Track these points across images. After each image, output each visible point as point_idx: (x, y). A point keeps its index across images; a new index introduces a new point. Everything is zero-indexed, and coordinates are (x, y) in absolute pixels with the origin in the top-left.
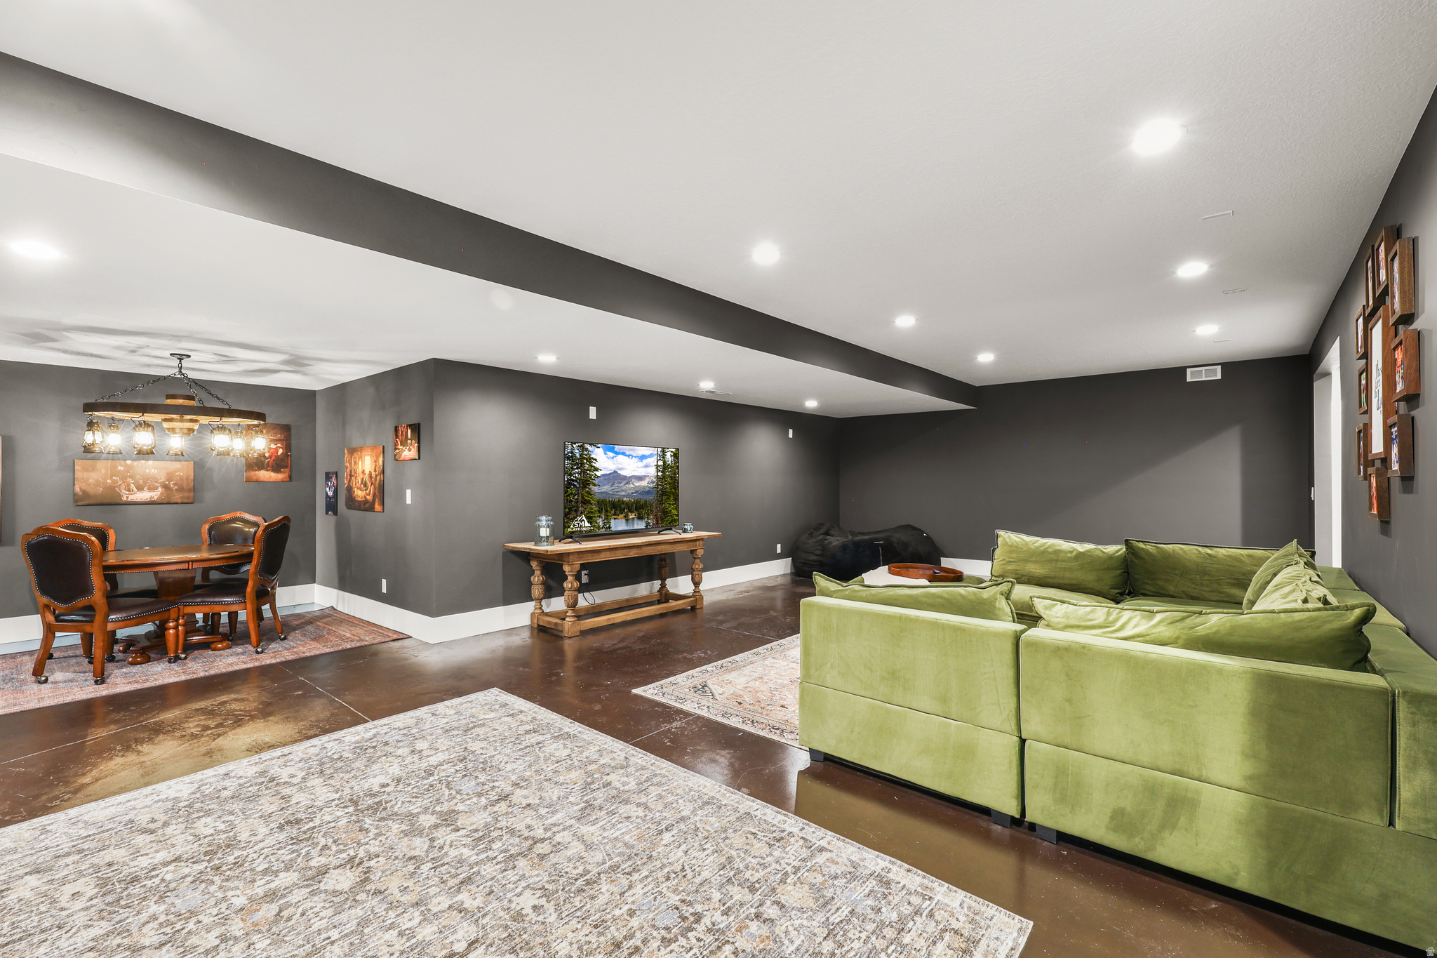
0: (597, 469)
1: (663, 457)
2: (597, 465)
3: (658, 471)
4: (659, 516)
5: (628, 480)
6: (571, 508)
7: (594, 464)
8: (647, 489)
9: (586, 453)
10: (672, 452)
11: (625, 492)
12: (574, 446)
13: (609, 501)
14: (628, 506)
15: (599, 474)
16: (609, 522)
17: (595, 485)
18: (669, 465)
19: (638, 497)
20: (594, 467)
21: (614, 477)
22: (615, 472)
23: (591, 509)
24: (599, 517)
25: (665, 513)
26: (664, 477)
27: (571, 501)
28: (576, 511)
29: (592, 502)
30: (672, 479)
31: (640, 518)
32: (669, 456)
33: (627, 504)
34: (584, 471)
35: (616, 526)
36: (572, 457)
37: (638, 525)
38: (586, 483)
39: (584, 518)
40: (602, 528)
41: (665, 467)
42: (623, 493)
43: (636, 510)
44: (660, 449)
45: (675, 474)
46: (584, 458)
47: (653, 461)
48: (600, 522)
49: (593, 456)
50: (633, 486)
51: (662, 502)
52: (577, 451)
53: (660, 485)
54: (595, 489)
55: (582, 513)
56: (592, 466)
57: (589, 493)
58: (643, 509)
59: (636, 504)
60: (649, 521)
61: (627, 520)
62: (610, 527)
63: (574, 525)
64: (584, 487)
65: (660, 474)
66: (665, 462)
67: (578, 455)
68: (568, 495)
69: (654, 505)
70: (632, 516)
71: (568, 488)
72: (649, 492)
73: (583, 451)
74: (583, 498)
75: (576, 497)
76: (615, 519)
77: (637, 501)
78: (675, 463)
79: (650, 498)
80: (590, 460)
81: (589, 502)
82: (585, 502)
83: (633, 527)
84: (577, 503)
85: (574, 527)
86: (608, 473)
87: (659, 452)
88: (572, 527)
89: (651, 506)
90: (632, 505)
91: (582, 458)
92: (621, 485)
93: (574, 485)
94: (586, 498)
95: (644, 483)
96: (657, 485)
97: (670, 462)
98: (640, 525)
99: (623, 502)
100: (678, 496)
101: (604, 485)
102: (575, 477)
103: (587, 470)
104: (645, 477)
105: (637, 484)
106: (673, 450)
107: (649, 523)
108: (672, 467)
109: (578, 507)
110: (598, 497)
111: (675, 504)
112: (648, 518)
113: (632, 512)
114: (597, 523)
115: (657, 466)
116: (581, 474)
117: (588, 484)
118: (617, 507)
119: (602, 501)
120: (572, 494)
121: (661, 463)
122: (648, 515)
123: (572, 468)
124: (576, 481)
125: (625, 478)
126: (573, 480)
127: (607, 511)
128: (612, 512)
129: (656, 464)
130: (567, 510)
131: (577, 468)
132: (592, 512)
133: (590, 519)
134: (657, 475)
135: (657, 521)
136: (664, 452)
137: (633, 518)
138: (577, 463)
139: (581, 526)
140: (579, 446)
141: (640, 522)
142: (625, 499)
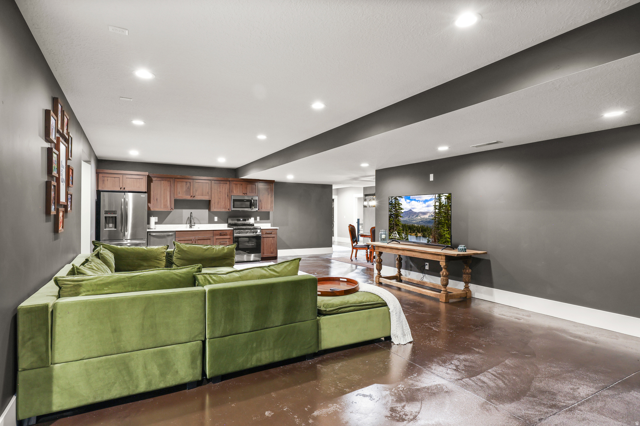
0: (402, 209)
1: (439, 200)
2: (401, 207)
3: (436, 209)
4: (436, 237)
5: (417, 214)
6: (391, 227)
7: (400, 206)
8: (429, 220)
9: (397, 201)
10: (446, 196)
11: (416, 221)
12: (392, 198)
13: (408, 225)
14: (417, 229)
15: (403, 211)
16: (407, 236)
17: (401, 217)
18: (443, 204)
19: (423, 224)
20: (401, 208)
21: (410, 213)
22: (411, 210)
23: (399, 228)
24: (403, 233)
25: (441, 236)
26: (439, 213)
27: (391, 224)
28: (393, 229)
29: (400, 225)
30: (445, 213)
31: (424, 236)
32: (443, 199)
33: (416, 228)
34: (396, 210)
35: (411, 239)
36: (391, 203)
37: (423, 240)
38: (397, 216)
39: (396, 233)
40: (404, 239)
41: (441, 206)
42: (415, 222)
43: (422, 231)
44: (437, 195)
45: (448, 210)
46: (396, 204)
47: (432, 203)
48: (403, 235)
49: (400, 202)
50: (420, 218)
51: (438, 228)
52: (393, 201)
53: (437, 218)
54: (401, 219)
55: (395, 230)
56: (399, 207)
57: (398, 220)
58: (426, 231)
59: (422, 229)
60: (430, 239)
61: (417, 237)
62: (408, 239)
63: (392, 235)
64: (397, 218)
65: (437, 211)
66: (440, 203)
67: (394, 202)
68: (390, 221)
69: (433, 230)
70: (419, 235)
71: (390, 218)
72: (429, 222)
73: (396, 201)
74: (396, 223)
75: (393, 222)
76: (410, 235)
77: (422, 226)
78: (448, 203)
79: (431, 225)
80: (399, 204)
81: (398, 225)
82: (397, 225)
83: (420, 241)
84: (393, 225)
85: (393, 236)
86: (407, 210)
87: (437, 197)
88: (391, 236)
89: (431, 230)
90: (419, 229)
91: (395, 204)
92: (414, 217)
93: (392, 217)
94: (397, 223)
95: (426, 216)
96: (435, 217)
97: (444, 203)
98: (424, 241)
99: (414, 226)
100: (451, 225)
101: (405, 217)
102: (393, 213)
103: (398, 209)
104: (427, 212)
105: (422, 217)
106: (447, 195)
107: (429, 240)
108: (445, 206)
109: (394, 227)
110: (402, 223)
111: (448, 231)
112: (429, 237)
113: (419, 233)
114: (402, 236)
115: (435, 206)
116: (395, 211)
117: (398, 216)
118: (411, 229)
119: (404, 225)
120: (391, 220)
121: (437, 204)
122: (429, 235)
123: (392, 209)
124: (393, 215)
125: (415, 213)
126: (392, 214)
127: (406, 230)
128: (409, 231)
129: (434, 204)
130: (390, 228)
131: (394, 209)
132: (400, 230)
133: (399, 233)
134: (435, 212)
135: (435, 240)
136: (440, 197)
137: (420, 236)
138: (394, 206)
139: (395, 236)
140: (394, 198)
141: (424, 239)
142: (415, 225)
